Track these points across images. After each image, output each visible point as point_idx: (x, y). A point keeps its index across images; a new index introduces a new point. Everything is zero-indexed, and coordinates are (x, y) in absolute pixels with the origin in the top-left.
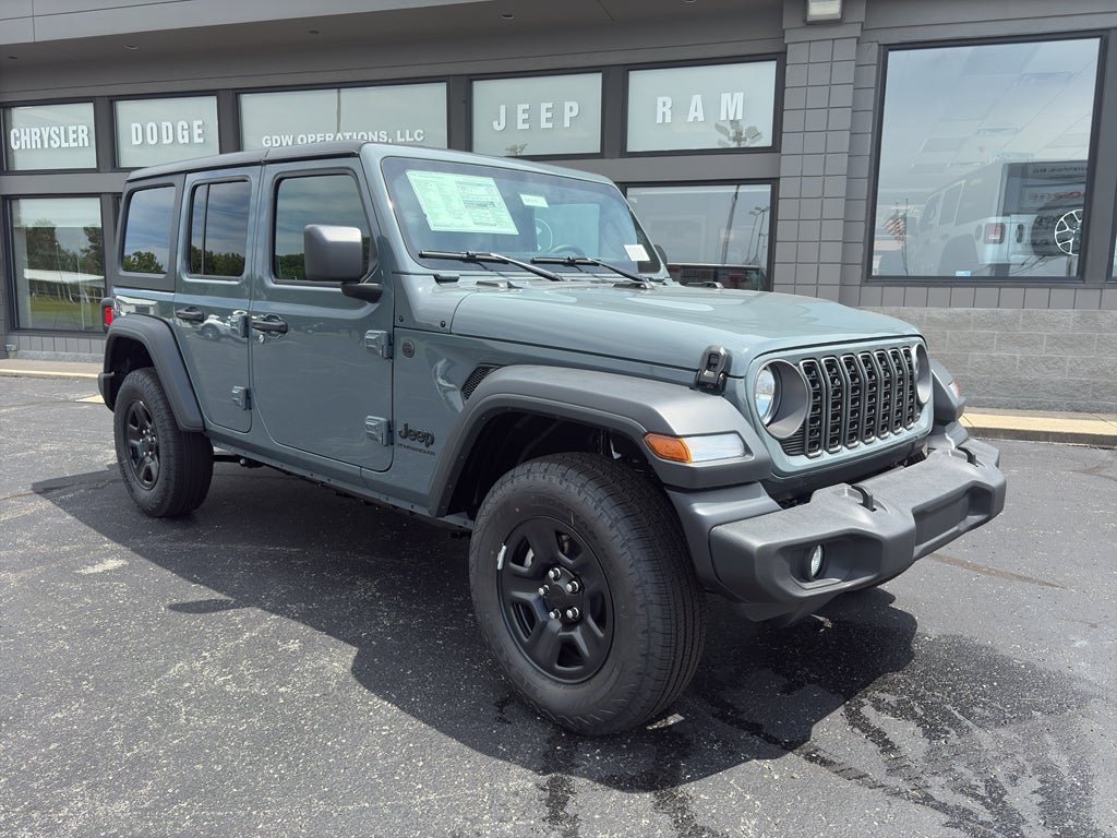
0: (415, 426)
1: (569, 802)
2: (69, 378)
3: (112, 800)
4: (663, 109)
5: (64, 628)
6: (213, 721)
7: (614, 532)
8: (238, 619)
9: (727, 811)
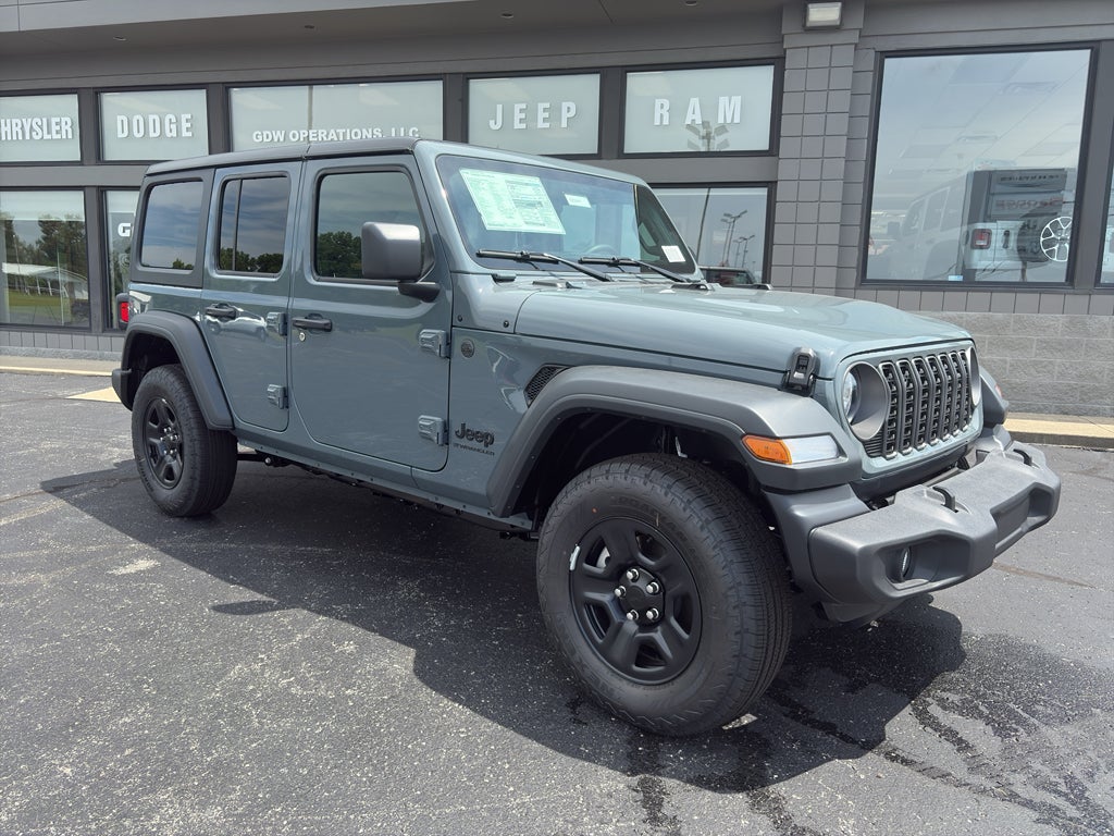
0: (471, 426)
1: (664, 803)
2: (53, 374)
3: (203, 806)
4: (661, 112)
5: (110, 630)
6: (287, 723)
7: (705, 534)
8: (286, 620)
9: (822, 811)
